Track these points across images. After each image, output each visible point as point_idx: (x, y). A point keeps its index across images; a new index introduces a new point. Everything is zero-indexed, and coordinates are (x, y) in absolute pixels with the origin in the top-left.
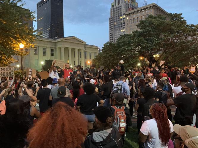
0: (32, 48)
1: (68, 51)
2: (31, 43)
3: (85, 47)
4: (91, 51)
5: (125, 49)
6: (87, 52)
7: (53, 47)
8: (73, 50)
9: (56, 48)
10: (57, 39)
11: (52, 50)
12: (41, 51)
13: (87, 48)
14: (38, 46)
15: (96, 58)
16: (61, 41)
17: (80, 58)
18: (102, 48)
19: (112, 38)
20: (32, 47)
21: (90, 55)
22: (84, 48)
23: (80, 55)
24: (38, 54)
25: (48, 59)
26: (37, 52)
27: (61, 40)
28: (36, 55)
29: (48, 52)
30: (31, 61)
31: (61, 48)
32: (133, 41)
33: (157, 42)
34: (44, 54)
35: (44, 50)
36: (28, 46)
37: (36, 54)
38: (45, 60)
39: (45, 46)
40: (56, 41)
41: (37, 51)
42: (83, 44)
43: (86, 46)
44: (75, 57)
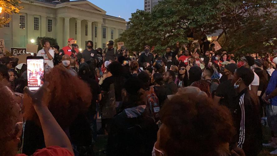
0: (16, 13)
1: (76, 23)
2: (14, 6)
3: (104, 19)
4: (114, 27)
5: (162, 23)
6: (107, 27)
7: (52, 16)
8: (84, 24)
9: (55, 19)
10: (57, 3)
11: (50, 22)
12: (30, 23)
13: (107, 21)
14: (26, 14)
15: (121, 38)
16: (66, 7)
17: (96, 37)
18: (129, 19)
19: (149, 7)
20: (16, 11)
21: (112, 33)
22: (102, 21)
23: (96, 31)
24: (25, 26)
25: (43, 36)
26: (24, 23)
27: (64, 6)
28: (22, 28)
29: (43, 24)
30: (14, 38)
31: (64, 19)
32: (175, 9)
33: (211, 14)
34: (36, 27)
35: (36, 20)
36: (9, 11)
37: (23, 26)
38: (36, 38)
39: (37, 14)
40: (56, 7)
41: (24, 21)
42: (101, 15)
43: (106, 18)
44: (86, 35)
